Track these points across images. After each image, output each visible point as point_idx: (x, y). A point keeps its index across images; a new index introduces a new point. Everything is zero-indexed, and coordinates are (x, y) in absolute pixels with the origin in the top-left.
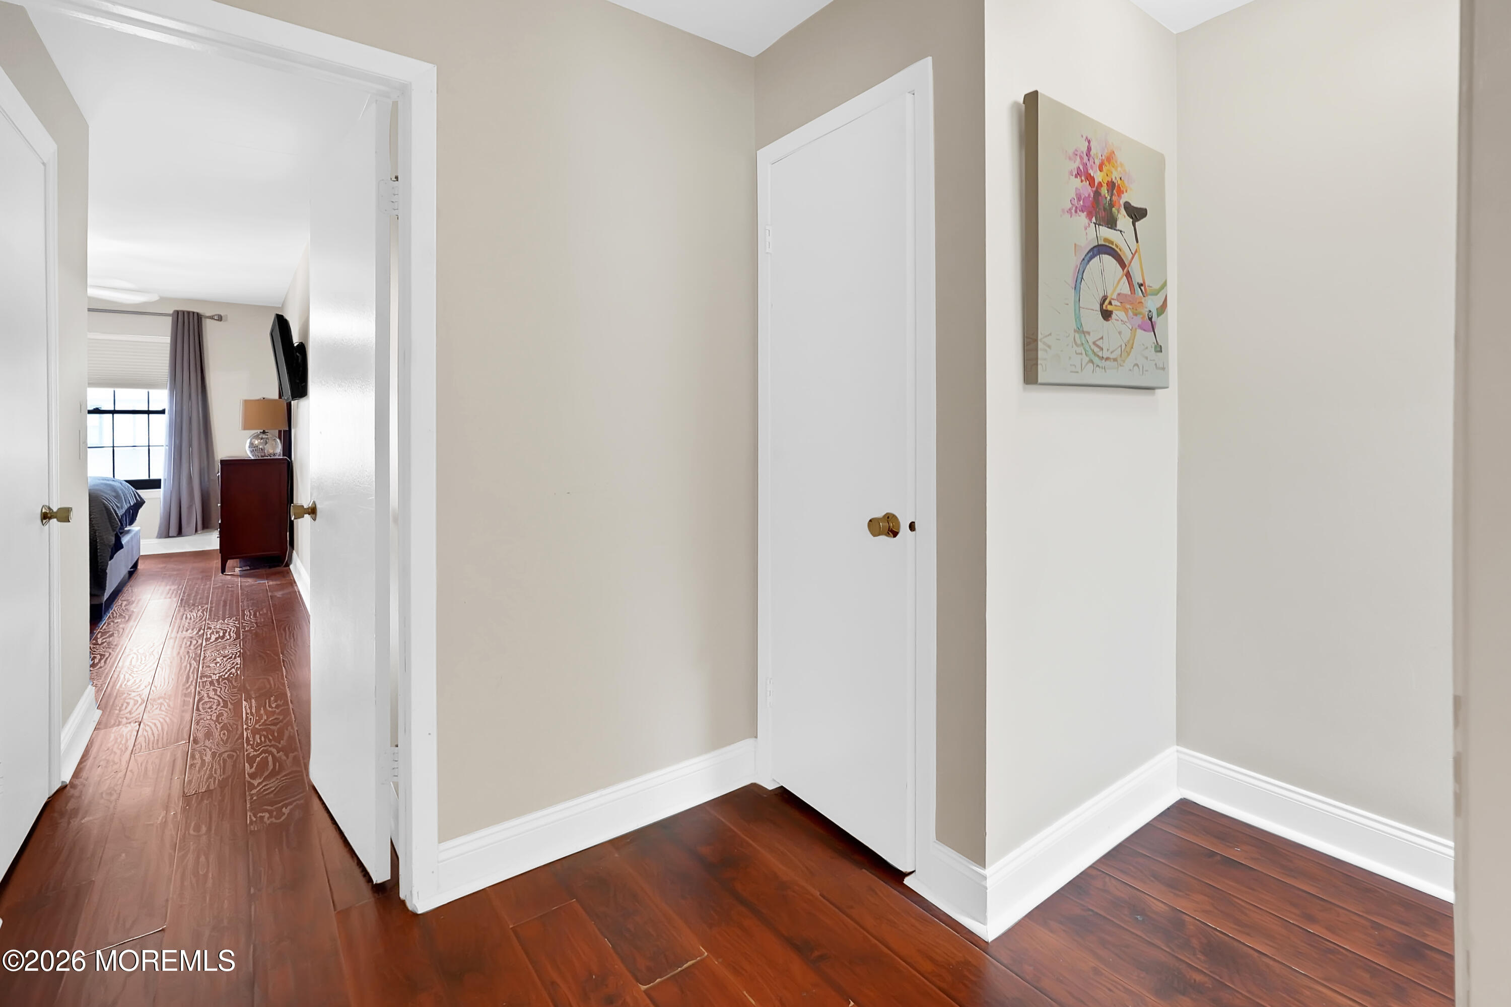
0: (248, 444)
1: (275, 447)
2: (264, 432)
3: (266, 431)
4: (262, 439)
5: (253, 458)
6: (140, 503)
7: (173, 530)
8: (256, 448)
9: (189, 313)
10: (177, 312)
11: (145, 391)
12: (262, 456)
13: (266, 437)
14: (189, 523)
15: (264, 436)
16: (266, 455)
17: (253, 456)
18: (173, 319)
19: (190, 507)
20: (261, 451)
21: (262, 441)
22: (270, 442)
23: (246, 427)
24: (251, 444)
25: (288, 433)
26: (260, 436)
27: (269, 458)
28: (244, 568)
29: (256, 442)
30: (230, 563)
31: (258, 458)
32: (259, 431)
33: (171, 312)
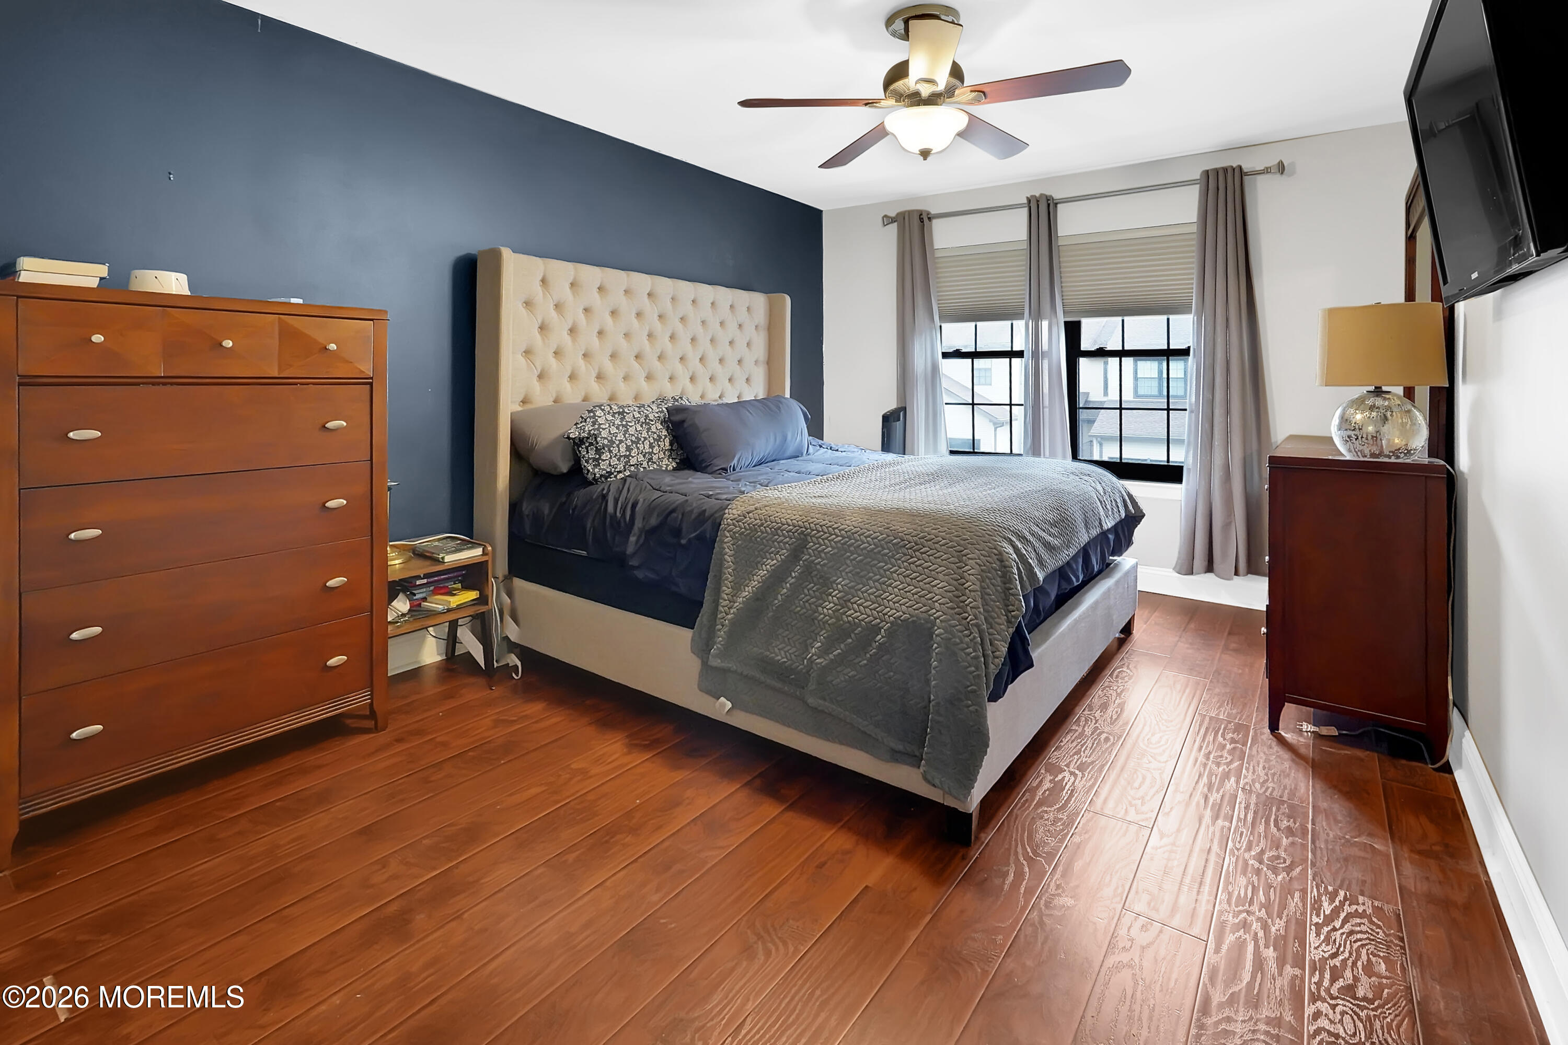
0: (1336, 421)
1: (1408, 431)
2: (1378, 392)
3: (1384, 388)
4: (1372, 408)
5: (1348, 457)
6: (1133, 519)
7: (1200, 560)
8: (1357, 432)
9: (1225, 170)
10: (1207, 173)
11: (1164, 318)
12: (1373, 455)
13: (1386, 403)
14: (1225, 554)
15: (1379, 402)
16: (1386, 452)
17: (1350, 451)
18: (1200, 187)
19: (1227, 526)
20: (1371, 442)
21: (1374, 414)
22: (1397, 418)
23: (1333, 377)
24: (1345, 421)
25: (1444, 395)
26: (1369, 402)
27: (1393, 460)
28: (1325, 731)
29: (1359, 417)
30: (1289, 711)
31: (1362, 459)
32: (1364, 389)
33: (1197, 176)
